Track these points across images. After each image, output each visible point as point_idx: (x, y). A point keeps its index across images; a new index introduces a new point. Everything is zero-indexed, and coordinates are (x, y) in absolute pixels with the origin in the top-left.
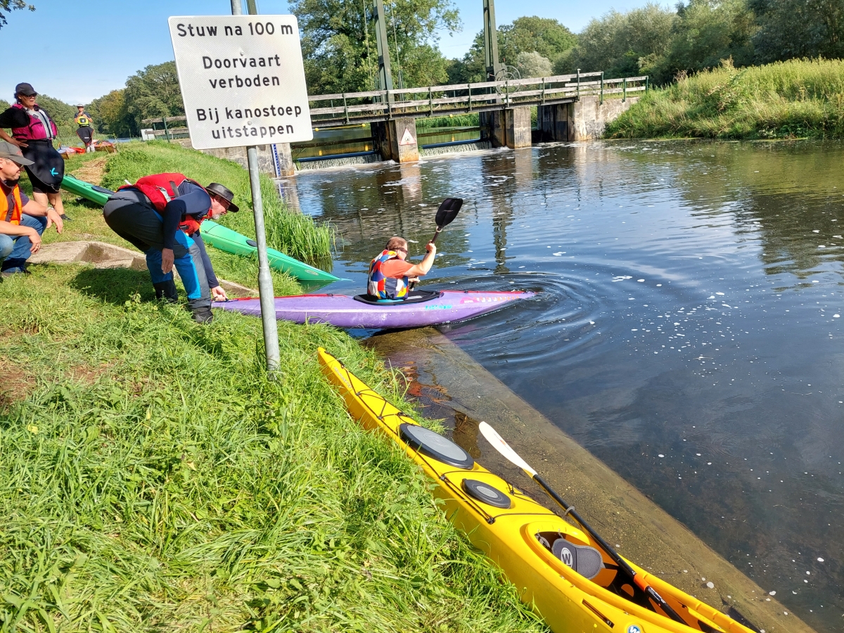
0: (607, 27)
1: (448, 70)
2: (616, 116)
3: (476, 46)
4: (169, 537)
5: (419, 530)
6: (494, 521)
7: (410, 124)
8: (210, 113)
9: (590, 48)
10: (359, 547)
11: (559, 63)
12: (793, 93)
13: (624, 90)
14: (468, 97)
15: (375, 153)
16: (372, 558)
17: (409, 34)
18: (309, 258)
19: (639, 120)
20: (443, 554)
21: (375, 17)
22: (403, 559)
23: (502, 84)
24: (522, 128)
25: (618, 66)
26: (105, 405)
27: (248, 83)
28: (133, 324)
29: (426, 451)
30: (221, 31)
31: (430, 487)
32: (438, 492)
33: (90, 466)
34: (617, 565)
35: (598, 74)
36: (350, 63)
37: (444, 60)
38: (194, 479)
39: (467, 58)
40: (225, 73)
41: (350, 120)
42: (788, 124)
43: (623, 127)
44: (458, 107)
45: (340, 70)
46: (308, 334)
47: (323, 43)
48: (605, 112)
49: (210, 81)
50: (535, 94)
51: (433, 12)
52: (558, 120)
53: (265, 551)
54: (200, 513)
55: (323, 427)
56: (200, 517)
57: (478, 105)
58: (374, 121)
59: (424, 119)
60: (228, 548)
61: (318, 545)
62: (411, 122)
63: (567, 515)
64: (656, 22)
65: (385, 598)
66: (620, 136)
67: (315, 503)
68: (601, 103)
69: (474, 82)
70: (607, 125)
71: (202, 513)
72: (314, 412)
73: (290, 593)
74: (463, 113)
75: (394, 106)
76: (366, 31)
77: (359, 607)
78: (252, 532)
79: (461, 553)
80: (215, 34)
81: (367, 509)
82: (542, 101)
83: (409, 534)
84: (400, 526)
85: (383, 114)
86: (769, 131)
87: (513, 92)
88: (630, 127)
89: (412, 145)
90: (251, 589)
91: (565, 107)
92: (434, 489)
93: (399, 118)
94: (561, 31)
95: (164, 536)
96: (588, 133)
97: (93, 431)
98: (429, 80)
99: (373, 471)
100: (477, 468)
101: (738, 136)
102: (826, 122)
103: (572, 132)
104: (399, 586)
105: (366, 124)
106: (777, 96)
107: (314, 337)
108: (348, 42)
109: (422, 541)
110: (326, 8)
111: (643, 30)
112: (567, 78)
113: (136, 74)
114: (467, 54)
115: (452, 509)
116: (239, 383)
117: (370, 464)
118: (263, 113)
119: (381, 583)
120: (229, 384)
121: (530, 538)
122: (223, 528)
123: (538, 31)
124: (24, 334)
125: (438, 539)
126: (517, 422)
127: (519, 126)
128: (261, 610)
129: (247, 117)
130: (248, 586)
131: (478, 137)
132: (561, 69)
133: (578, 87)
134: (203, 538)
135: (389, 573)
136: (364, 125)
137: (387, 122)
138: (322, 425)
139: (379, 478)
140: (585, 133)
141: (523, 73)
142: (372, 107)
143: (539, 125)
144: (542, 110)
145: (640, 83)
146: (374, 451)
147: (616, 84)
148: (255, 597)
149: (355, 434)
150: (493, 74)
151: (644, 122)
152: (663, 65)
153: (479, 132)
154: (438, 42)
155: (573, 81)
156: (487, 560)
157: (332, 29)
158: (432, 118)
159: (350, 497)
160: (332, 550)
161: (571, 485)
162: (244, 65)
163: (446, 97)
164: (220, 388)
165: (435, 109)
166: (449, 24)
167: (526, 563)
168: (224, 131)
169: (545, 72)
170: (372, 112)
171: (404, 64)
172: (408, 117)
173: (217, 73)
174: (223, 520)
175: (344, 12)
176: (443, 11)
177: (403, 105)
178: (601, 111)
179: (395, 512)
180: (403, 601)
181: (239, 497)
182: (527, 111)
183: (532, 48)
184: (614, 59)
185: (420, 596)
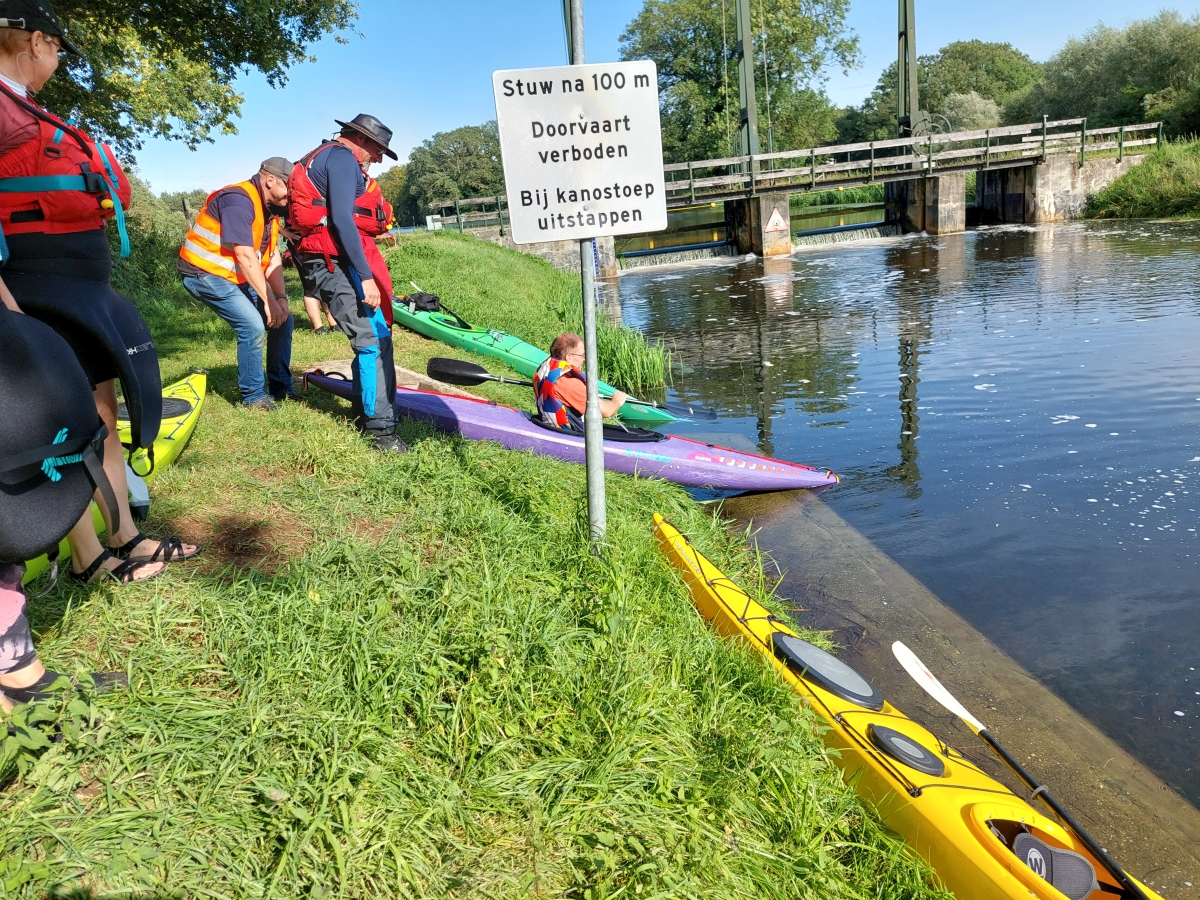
0: (1092, 50)
1: (839, 124)
2: (1105, 184)
3: (882, 88)
4: (473, 755)
5: (805, 792)
6: (919, 794)
7: (782, 202)
8: (538, 196)
9: (1063, 82)
10: (719, 803)
11: (1010, 108)
13: (1120, 145)
14: (870, 161)
15: (727, 243)
16: (737, 823)
17: (784, 75)
18: (636, 388)
19: (1144, 190)
20: (838, 832)
21: (738, 52)
22: (780, 831)
23: (922, 140)
24: (951, 204)
25: (1109, 108)
26: (393, 571)
27: (588, 154)
28: (423, 469)
29: (813, 677)
30: (557, 87)
31: (820, 730)
32: (831, 739)
33: (381, 651)
34: (1120, 887)
35: (1078, 121)
36: (699, 120)
37: (832, 109)
38: (504, 681)
39: (868, 105)
40: (559, 143)
41: (697, 198)
43: (1116, 201)
44: (852, 176)
45: (684, 130)
46: (638, 493)
48: (1087, 179)
49: (540, 153)
50: (974, 154)
51: (821, 42)
52: (1010, 191)
53: (594, 791)
54: (510, 727)
55: (663, 626)
56: (509, 734)
57: (882, 173)
58: (729, 199)
59: (801, 194)
60: (544, 780)
61: (664, 794)
62: (783, 199)
63: (1035, 798)
64: (1176, 38)
65: (755, 883)
66: (1111, 214)
67: (658, 733)
68: (1081, 166)
69: (876, 139)
70: (1089, 198)
71: (513, 729)
72: (649, 603)
73: (627, 856)
74: (861, 184)
75: (759, 178)
76: (724, 73)
77: (720, 892)
78: (578, 764)
79: (866, 834)
80: (550, 92)
81: (728, 750)
82: (985, 164)
83: (790, 796)
84: (777, 781)
85: (742, 189)
87: (938, 151)
88: (1128, 200)
89: (782, 231)
90: (575, 842)
91: (1022, 172)
92: (825, 734)
93: (765, 194)
94: (1015, 59)
95: (465, 754)
96: (1057, 211)
97: (382, 605)
98: (810, 139)
99: (735, 698)
100: (889, 711)
103: (1032, 209)
104: (774, 868)
105: (717, 205)
107: (645, 497)
108: (697, 91)
109: (808, 808)
110: (669, 45)
111: (1153, 52)
112: (1026, 129)
113: (422, 145)
114: (867, 100)
115: (849, 762)
116: (552, 555)
117: (729, 686)
118: (604, 194)
119: (750, 861)
120: (540, 555)
121: (979, 826)
122: (538, 752)
123: (980, 61)
124: (298, 474)
125: (832, 808)
126: (945, 645)
127: (947, 202)
128: (588, 874)
129: (583, 199)
130: (571, 838)
131: (880, 217)
132: (1014, 116)
133: (1043, 142)
134: (513, 762)
135: (760, 847)
136: (713, 205)
137: (748, 200)
138: (660, 622)
139: (743, 707)
140: (1053, 210)
141: (956, 124)
142: (727, 180)
143: (978, 199)
144: (984, 177)
145: (1147, 134)
146: (738, 669)
147: (1106, 136)
148: (582, 855)
149: (708, 642)
150: (909, 126)
151: (1153, 193)
152: (1185, 104)
153: (883, 211)
154: (826, 83)
155: (1035, 133)
156: (907, 849)
157: (675, 74)
158: (811, 195)
159: (704, 730)
160: (681, 803)
161: (1036, 751)
162: (584, 131)
163: (832, 163)
164: (529, 561)
165: (817, 179)
166: (844, 58)
167: (971, 862)
168: (553, 220)
169: (989, 122)
170: (724, 187)
171: (775, 118)
172: (779, 192)
173: (548, 143)
174: (538, 740)
175: (693, 49)
176: (835, 40)
177: (773, 176)
178: (1081, 176)
179: (772, 760)
180: (781, 892)
181: (558, 712)
182: (959, 178)
183: (968, 86)
184: (1102, 98)
185: (810, 891)
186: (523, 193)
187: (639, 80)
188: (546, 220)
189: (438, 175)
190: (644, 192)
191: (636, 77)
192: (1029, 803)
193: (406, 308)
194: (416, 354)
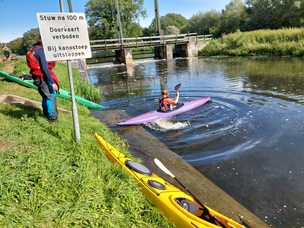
0: (198, 17)
1: (143, 32)
2: (202, 48)
3: (153, 23)
4: (37, 207)
5: (132, 199)
6: (159, 195)
7: (130, 51)
8: (53, 48)
9: (193, 24)
10: (110, 207)
11: (182, 30)
12: (261, 41)
13: (204, 39)
14: (150, 41)
15: (117, 61)
16: (115, 212)
17: (129, 19)
18: (93, 99)
20: (141, 208)
21: (116, 12)
22: (126, 211)
23: (162, 37)
24: (169, 52)
25: (202, 31)
26: (12, 157)
27: (67, 37)
28: (24, 126)
29: (135, 170)
30: (57, 18)
31: (136, 183)
32: (139, 185)
33: (5, 182)
34: (203, 208)
35: (195, 34)
36: (108, 29)
37: (141, 27)
38: (47, 184)
39: (150, 27)
40: (58, 34)
41: (108, 49)
42: (260, 51)
43: (204, 52)
44: (147, 45)
45: (104, 31)
46: (92, 128)
47: (97, 21)
48: (198, 47)
49: (53, 36)
50: (174, 40)
51: (137, 11)
52: (182, 50)
53: (74, 210)
54: (49, 197)
55: (97, 163)
56: (49, 199)
57: (153, 44)
58: (116, 49)
59: (135, 49)
60: (60, 210)
61: (94, 207)
63: (186, 191)
64: (215, 15)
65: (119, 225)
66: (203, 55)
67: (93, 192)
68: (197, 44)
69: (152, 36)
70: (199, 51)
71: (50, 198)
72: (93, 157)
73: (83, 226)
74: (149, 47)
75: (123, 44)
76: (113, 17)
78: (69, 204)
79: (148, 207)
80: (54, 19)
81: (113, 193)
82: (176, 43)
83: (129, 201)
84: (125, 198)
85: (120, 47)
86: (253, 53)
87: (166, 40)
88: (207, 52)
89: (130, 58)
91: (184, 45)
92: (138, 184)
93: (125, 48)
94: (182, 18)
95: (35, 207)
96: (192, 54)
97: (7, 168)
98: (137, 35)
99: (115, 178)
100: (154, 176)
101: (243, 55)
102: (272, 51)
103: (187, 54)
104: (125, 221)
106: (256, 42)
108: (107, 21)
109: (133, 204)
110: (98, 9)
111: (210, 18)
112: (185, 35)
113: (27, 32)
114: (150, 26)
115: (144, 191)
116: (65, 147)
117: (114, 176)
118: (73, 48)
119: (118, 220)
120: (61, 147)
121: (173, 201)
122: (58, 202)
123: (175, 18)
125: (139, 203)
127: (168, 52)
129: (67, 49)
130: (67, 224)
131: (154, 55)
132: (183, 32)
133: (188, 38)
134: (50, 207)
135: (121, 216)
137: (121, 50)
139: (117, 181)
140: (191, 54)
141: (169, 33)
142: (115, 44)
143: (175, 51)
144: (176, 46)
145: (210, 37)
146: (116, 171)
147: (202, 37)
149: (109, 165)
150: (159, 33)
151: (211, 50)
152: (217, 31)
154: (139, 21)
155: (187, 36)
156: (157, 209)
157: (100, 16)
158: (137, 49)
159: (107, 188)
160: (99, 209)
161: (187, 180)
162: (66, 31)
163: (142, 41)
164: (58, 149)
165: (138, 45)
166: (143, 15)
167: (171, 210)
168: (58, 55)
169: (177, 33)
170: (115, 46)
171: (127, 29)
172: (129, 48)
173: (55, 34)
174: (58, 199)
175: (105, 10)
176: (141, 11)
177: (127, 44)
178: (197, 46)
179: (123, 193)
180: (126, 226)
181: (64, 191)
182: (171, 46)
183: (172, 24)
184: (201, 28)
185: (133, 224)
186: (48, 47)
187: (80, 18)
188: (56, 55)
189: (33, 40)
190: (84, 48)
191: (80, 17)
192: (184, 192)
193: (21, 79)
194: (24, 92)
